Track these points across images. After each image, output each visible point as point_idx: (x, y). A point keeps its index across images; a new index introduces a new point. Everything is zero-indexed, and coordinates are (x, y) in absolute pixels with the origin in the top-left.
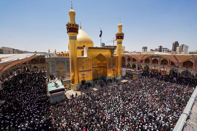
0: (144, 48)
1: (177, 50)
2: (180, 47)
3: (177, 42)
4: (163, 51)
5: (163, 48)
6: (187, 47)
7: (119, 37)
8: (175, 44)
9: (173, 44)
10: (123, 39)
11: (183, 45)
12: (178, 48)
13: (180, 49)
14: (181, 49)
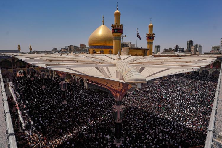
0: (156, 47)
1: (192, 50)
2: (194, 46)
3: (192, 40)
4: (179, 51)
5: (179, 47)
6: (201, 47)
7: (150, 37)
8: (190, 43)
9: (188, 43)
10: (154, 39)
11: (197, 45)
12: (192, 47)
13: (194, 49)
14: (196, 49)
